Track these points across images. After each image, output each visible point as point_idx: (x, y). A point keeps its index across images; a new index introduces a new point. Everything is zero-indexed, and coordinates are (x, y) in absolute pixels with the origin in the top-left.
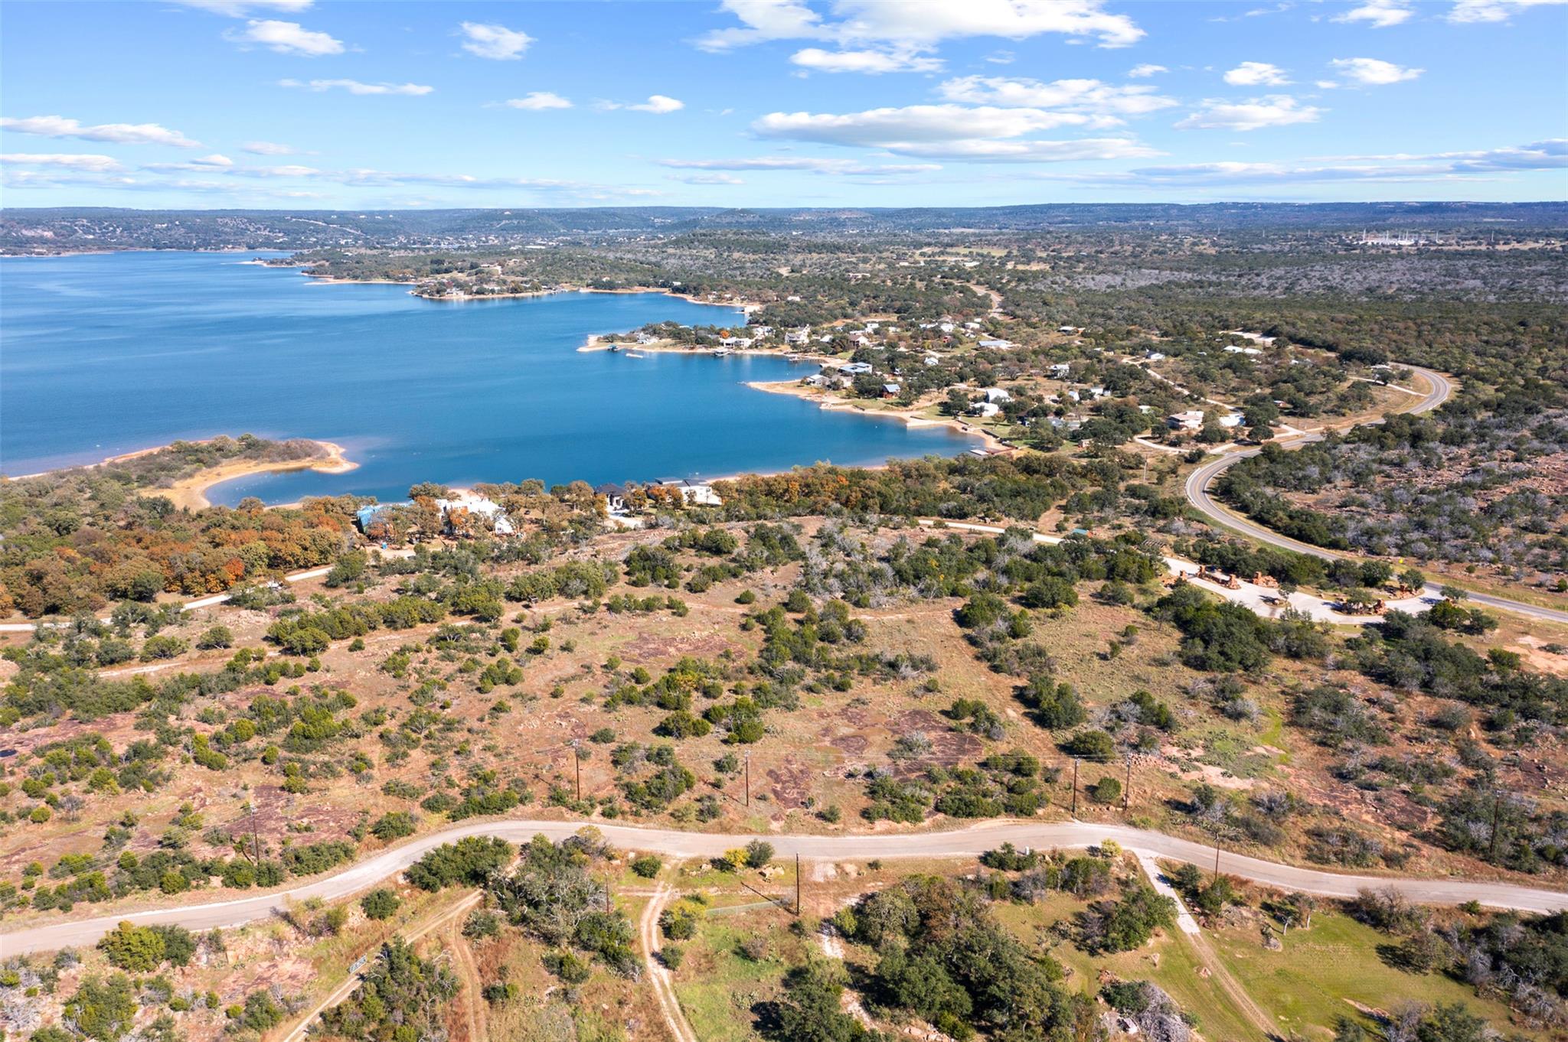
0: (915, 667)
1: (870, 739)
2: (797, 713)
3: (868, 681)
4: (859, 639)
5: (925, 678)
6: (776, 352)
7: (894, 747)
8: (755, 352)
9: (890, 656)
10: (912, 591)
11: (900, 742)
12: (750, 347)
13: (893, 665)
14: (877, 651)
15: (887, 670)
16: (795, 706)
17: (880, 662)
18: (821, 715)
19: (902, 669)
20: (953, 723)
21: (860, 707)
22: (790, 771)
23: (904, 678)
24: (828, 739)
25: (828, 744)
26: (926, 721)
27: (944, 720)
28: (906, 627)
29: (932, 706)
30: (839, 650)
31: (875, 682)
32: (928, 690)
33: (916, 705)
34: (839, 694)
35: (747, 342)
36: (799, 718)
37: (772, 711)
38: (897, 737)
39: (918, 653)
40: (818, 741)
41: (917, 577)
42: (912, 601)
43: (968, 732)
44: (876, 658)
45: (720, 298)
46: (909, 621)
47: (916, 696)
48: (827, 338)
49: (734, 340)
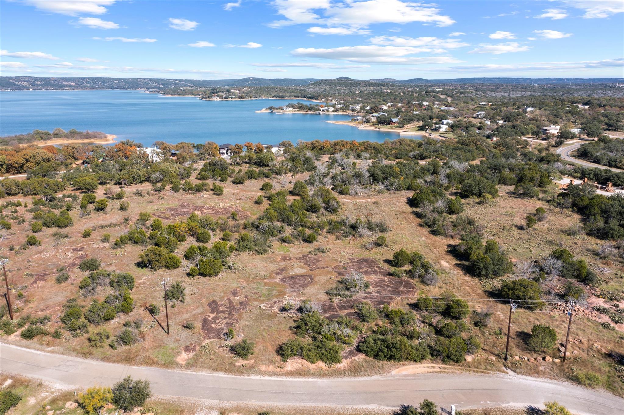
6: (345, 113)
8: (335, 113)
12: (333, 111)
35: (332, 109)
45: (327, 100)
48: (368, 108)
49: (326, 108)
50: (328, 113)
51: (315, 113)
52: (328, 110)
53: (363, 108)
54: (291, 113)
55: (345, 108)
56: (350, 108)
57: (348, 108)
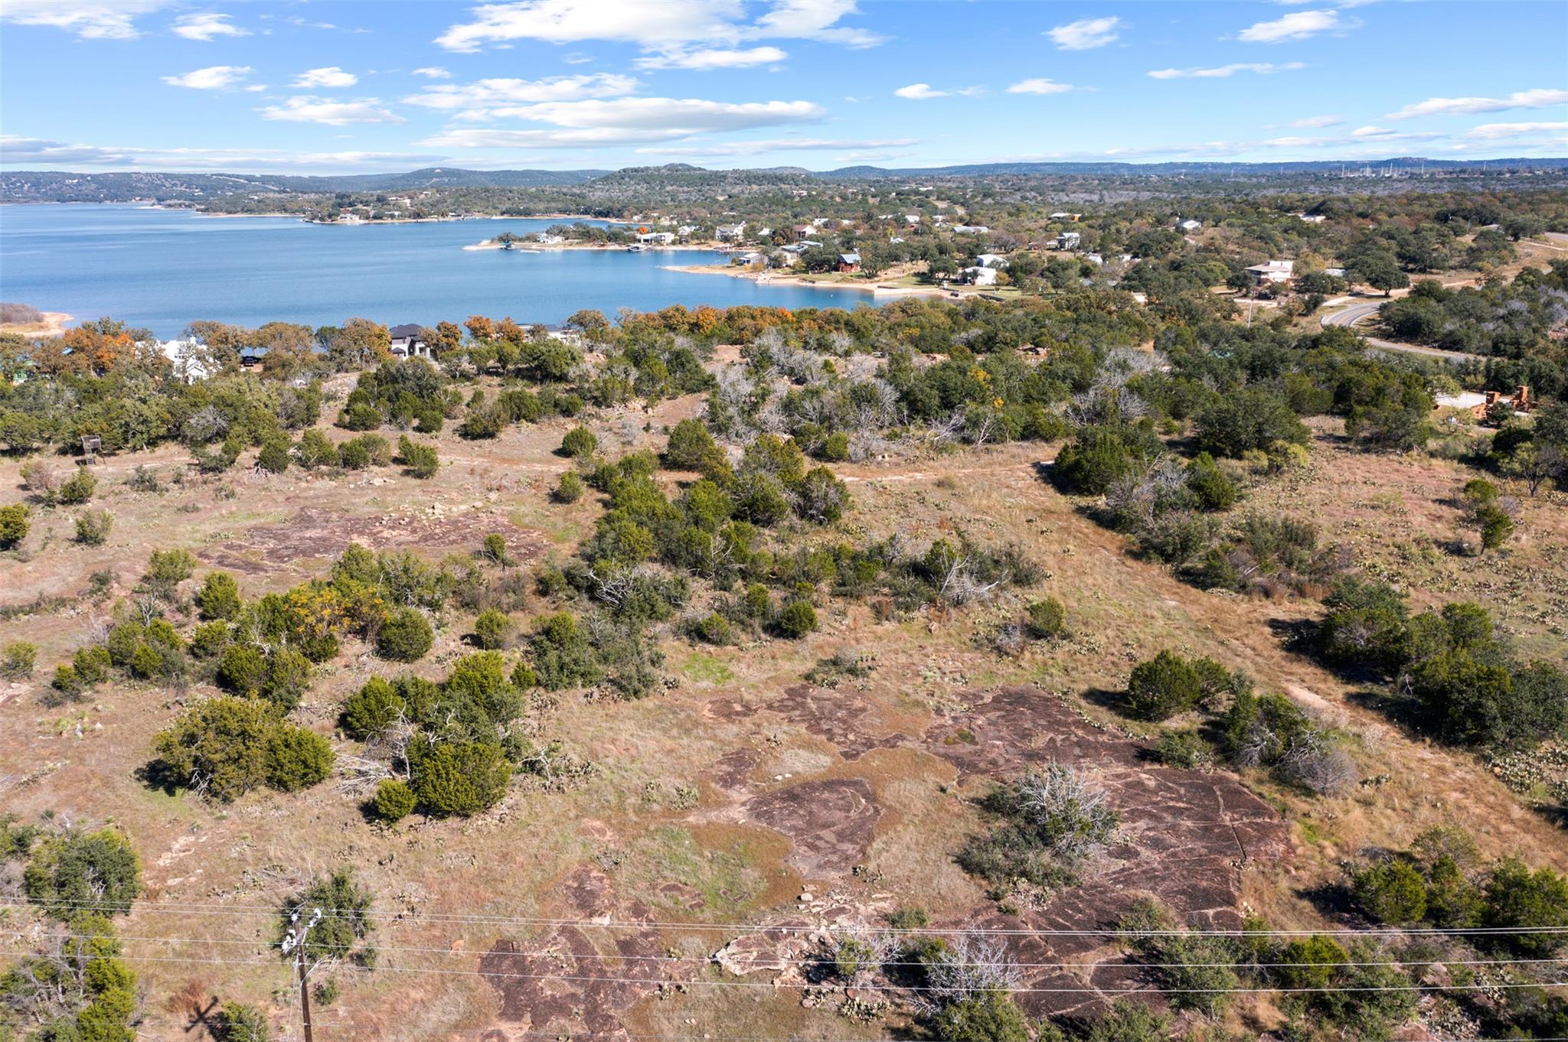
0: (983, 576)
1: (890, 794)
2: (649, 703)
3: (859, 611)
4: (830, 515)
5: (1013, 604)
6: (704, 248)
7: (973, 824)
8: (680, 248)
9: (917, 549)
10: (939, 432)
11: (991, 805)
12: (673, 243)
13: (927, 572)
14: (878, 537)
15: (909, 582)
16: (647, 682)
17: (887, 565)
18: (725, 711)
19: (952, 579)
20: (1141, 732)
21: (843, 681)
22: (579, 945)
23: (958, 603)
24: (740, 794)
25: (739, 814)
26: (1054, 725)
27: (1108, 720)
28: (936, 496)
29: (1058, 681)
30: (781, 541)
31: (879, 613)
32: (1035, 633)
33: (1010, 675)
34: (780, 645)
35: (669, 237)
36: (654, 720)
37: (572, 699)
38: (981, 786)
39: (986, 542)
40: (706, 802)
41: (947, 404)
42: (940, 449)
43: (1205, 763)
44: (878, 554)
45: (646, 218)
46: (940, 484)
47: (1000, 651)
48: (766, 232)
49: (654, 235)
50: (659, 248)
51: (625, 248)
52: (658, 241)
53: (751, 234)
54: (559, 249)
55: (705, 233)
56: (718, 234)
57: (710, 232)
